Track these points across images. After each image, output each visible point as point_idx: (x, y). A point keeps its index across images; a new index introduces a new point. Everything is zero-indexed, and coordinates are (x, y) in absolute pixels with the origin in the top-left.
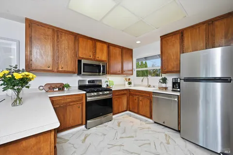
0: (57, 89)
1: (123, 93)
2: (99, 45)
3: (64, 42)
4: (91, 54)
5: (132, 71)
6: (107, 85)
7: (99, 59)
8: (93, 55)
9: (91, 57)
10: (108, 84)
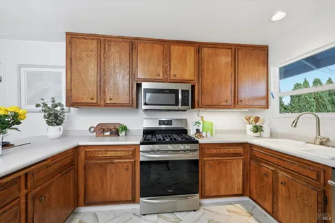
0: (108, 133)
1: (232, 150)
2: (175, 50)
3: (113, 56)
4: (160, 70)
5: (267, 98)
6: (198, 131)
7: (178, 77)
8: (165, 72)
9: (161, 77)
10: (201, 128)
